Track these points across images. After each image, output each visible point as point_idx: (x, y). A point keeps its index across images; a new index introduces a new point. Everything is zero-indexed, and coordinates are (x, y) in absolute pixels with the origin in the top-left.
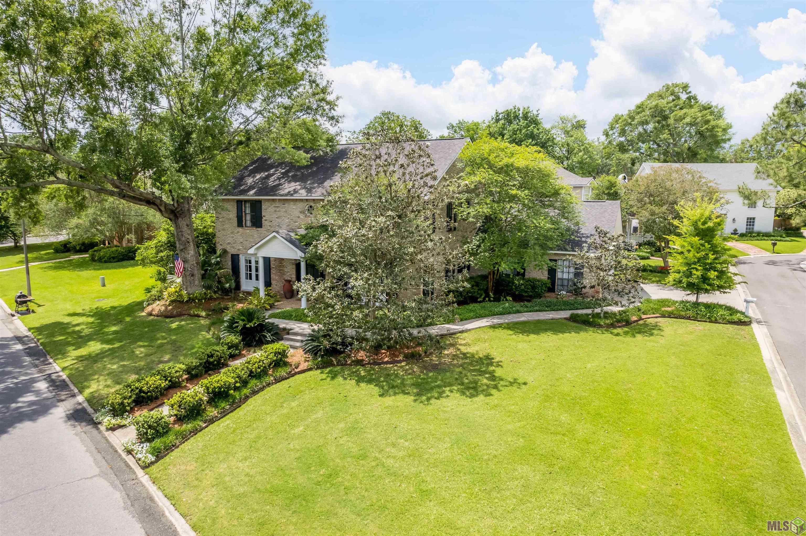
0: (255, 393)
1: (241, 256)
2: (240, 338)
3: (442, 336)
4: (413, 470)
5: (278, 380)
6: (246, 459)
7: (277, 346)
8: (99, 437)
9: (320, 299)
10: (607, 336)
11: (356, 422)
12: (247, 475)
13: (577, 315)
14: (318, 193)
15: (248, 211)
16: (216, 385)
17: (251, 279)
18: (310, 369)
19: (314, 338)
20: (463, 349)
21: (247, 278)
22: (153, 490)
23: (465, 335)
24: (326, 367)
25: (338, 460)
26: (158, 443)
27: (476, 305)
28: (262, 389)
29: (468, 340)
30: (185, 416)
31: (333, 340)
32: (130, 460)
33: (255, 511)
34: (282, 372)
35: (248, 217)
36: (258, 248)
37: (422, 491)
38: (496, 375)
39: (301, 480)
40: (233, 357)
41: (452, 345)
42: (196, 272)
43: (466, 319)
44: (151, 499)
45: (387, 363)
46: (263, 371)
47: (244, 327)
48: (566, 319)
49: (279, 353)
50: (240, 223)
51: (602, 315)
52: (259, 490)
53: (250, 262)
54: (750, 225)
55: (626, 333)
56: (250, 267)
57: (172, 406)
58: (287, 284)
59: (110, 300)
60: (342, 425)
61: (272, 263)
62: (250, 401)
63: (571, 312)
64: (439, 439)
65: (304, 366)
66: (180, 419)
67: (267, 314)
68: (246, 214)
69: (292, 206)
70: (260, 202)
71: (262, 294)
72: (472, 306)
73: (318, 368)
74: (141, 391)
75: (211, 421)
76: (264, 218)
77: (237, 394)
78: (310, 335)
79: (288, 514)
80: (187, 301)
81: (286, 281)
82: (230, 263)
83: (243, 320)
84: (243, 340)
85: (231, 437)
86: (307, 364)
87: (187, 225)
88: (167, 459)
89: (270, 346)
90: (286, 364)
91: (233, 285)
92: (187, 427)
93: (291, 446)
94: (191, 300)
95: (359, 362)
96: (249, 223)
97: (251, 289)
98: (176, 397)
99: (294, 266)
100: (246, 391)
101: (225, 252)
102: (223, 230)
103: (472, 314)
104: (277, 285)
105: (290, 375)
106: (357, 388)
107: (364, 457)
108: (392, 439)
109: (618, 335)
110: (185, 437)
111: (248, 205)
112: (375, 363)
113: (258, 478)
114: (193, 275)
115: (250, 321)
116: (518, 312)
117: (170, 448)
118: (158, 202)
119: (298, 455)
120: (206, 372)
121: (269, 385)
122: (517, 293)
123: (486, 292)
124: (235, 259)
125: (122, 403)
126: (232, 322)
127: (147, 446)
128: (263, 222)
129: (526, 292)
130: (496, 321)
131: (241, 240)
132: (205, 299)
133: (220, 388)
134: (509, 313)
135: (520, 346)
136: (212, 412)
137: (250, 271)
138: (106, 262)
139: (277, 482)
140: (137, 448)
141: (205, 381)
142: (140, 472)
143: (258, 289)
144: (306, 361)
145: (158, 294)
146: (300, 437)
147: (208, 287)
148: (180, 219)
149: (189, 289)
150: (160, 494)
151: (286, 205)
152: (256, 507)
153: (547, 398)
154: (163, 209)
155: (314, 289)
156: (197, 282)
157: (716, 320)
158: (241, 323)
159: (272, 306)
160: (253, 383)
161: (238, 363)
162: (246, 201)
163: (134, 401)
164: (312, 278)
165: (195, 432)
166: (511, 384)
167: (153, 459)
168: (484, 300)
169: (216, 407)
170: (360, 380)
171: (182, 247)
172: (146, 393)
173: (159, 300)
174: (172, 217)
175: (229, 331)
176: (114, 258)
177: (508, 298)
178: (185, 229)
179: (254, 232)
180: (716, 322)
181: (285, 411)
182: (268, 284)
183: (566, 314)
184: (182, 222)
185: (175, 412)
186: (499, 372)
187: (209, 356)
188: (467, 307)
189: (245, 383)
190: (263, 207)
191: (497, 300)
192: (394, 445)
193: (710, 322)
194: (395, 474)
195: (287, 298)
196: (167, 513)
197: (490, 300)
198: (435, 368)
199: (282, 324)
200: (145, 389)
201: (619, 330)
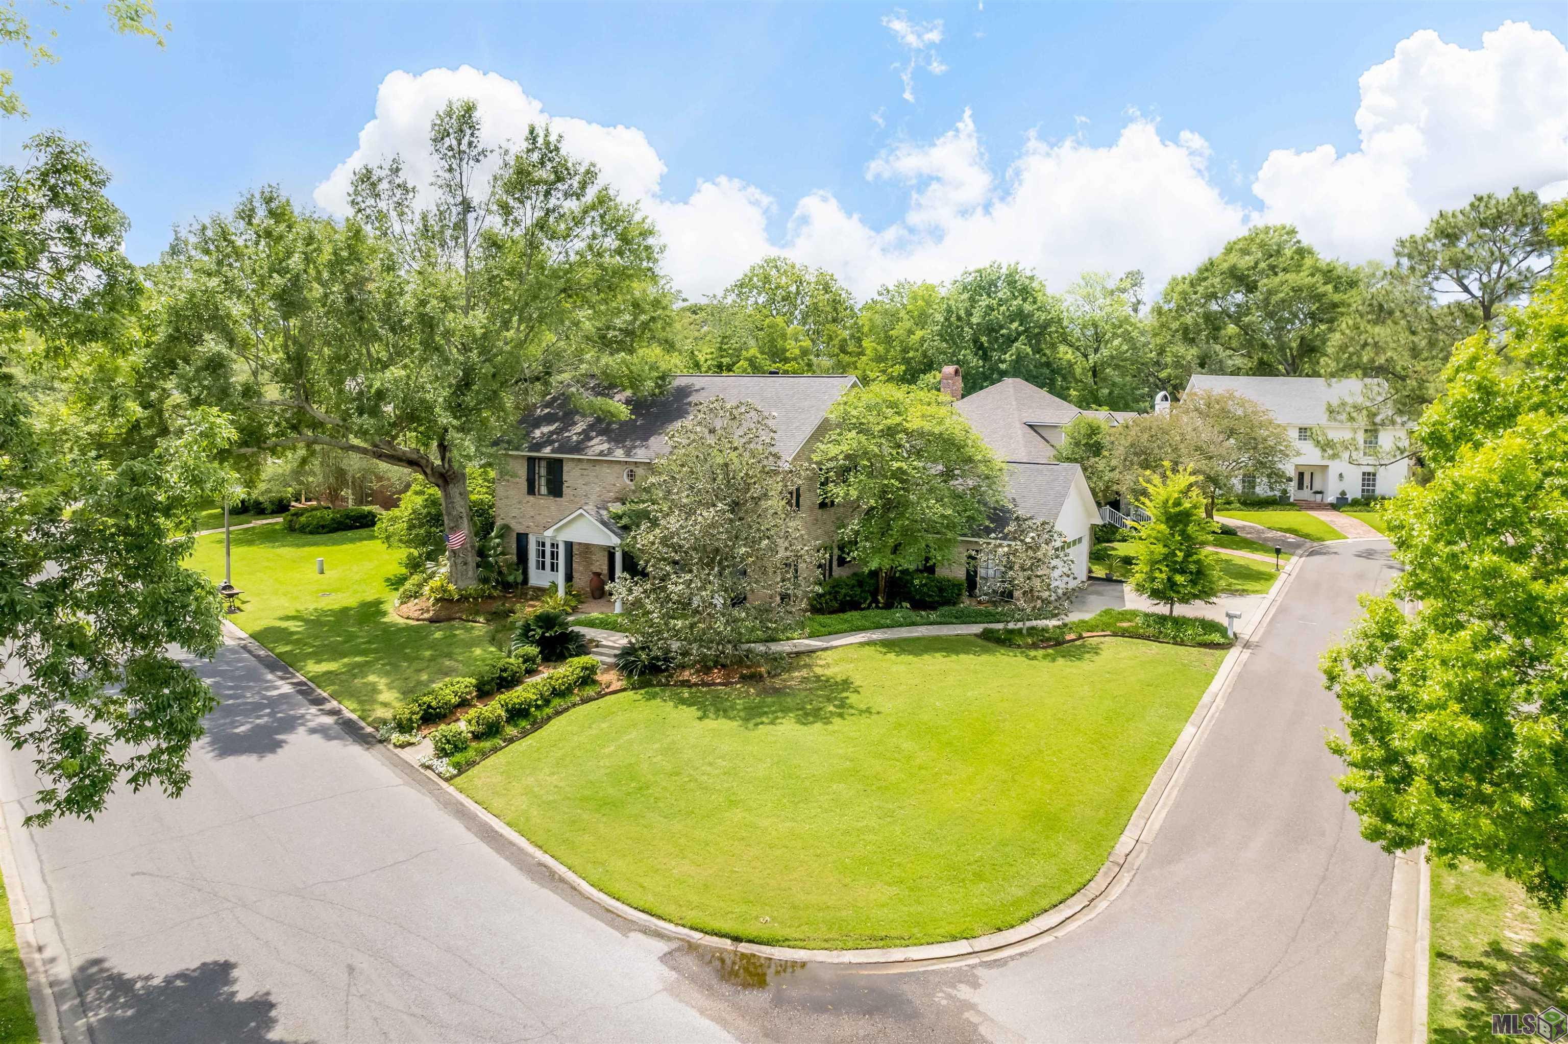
0: (558, 713)
1: (530, 536)
2: (538, 650)
3: (798, 654)
4: (726, 785)
5: (585, 701)
6: (553, 774)
7: (584, 660)
8: (388, 753)
9: (638, 603)
10: (1021, 659)
11: (674, 742)
12: (556, 786)
13: (991, 631)
14: (641, 454)
15: (543, 472)
16: (516, 701)
17: (543, 568)
18: (624, 690)
19: (628, 651)
20: (818, 671)
21: (538, 568)
22: (461, 798)
23: (829, 652)
24: (643, 688)
25: (650, 776)
26: (459, 757)
27: (856, 614)
28: (567, 709)
29: (830, 660)
30: (483, 734)
31: (652, 654)
32: (429, 773)
33: (565, 813)
34: (590, 691)
35: (543, 481)
36: (558, 530)
37: (731, 801)
38: (848, 701)
39: (611, 791)
40: (530, 672)
41: (806, 666)
42: (470, 559)
43: (836, 633)
44: (462, 804)
45: (720, 684)
46: (567, 688)
47: (543, 636)
48: (976, 635)
49: (587, 669)
50: (531, 490)
51: (1024, 631)
52: (569, 798)
53: (543, 545)
54: (1368, 485)
55: (1045, 657)
56: (543, 552)
57: (469, 722)
58: (596, 578)
59: (340, 595)
60: (657, 746)
61: (575, 548)
62: (552, 722)
63: (986, 625)
64: (760, 760)
65: (616, 686)
66: (477, 737)
67: (570, 619)
68: (540, 477)
69: (606, 470)
70: (560, 461)
71: (561, 593)
72: (848, 615)
73: (634, 689)
74: (429, 706)
75: (511, 741)
76: (565, 485)
77: (538, 713)
78: (624, 648)
79: (597, 816)
80: (458, 600)
81: (595, 573)
82: (514, 546)
83: (541, 627)
84: (540, 652)
85: (535, 755)
86: (620, 683)
87: (461, 494)
88: (470, 773)
89: (576, 660)
90: (594, 682)
91: (520, 579)
92: (487, 745)
93: (601, 764)
94: (464, 599)
95: (686, 684)
96: (544, 490)
97: (546, 584)
98: (472, 713)
99: (606, 554)
100: (548, 711)
101: (506, 528)
102: (507, 498)
103: (845, 626)
104: (582, 580)
105: (600, 696)
106: (676, 711)
107: (678, 774)
108: (710, 759)
109: (1034, 658)
110: (485, 755)
111: (543, 464)
112: (704, 684)
113: (567, 789)
114: (465, 564)
115: (549, 629)
116: (914, 624)
117: (471, 764)
118: (423, 462)
119: (608, 771)
120: (498, 690)
121: (574, 705)
122: (918, 597)
123: (874, 594)
124: (522, 540)
125: (410, 720)
126: (527, 628)
127: (445, 760)
128: (564, 489)
129: (930, 596)
130: (877, 635)
131: (532, 514)
132: (482, 597)
133: (521, 704)
134: (901, 625)
135: (894, 669)
136: (510, 731)
137: (543, 557)
138: (311, 533)
139: (587, 793)
140: (436, 763)
141: (503, 696)
142: (444, 785)
143: (554, 586)
144: (619, 680)
145: (414, 589)
146: (610, 756)
147: (485, 581)
148: (451, 486)
149: (459, 583)
150: (470, 801)
151: (597, 468)
152: (566, 810)
153: (899, 726)
154: (428, 471)
155: (630, 591)
156: (470, 573)
157: (1182, 641)
158: (540, 631)
159: (575, 610)
160: (556, 702)
161: (537, 679)
162: (540, 459)
163: (421, 718)
164: (628, 576)
165: (495, 750)
166: (861, 712)
167: (455, 772)
168: (869, 607)
169: (516, 726)
170: (683, 701)
171: (452, 525)
172: (435, 709)
173: (416, 597)
174: (440, 482)
175: (522, 641)
176: (323, 527)
177: (904, 604)
178: (458, 499)
179: (551, 503)
180: (1182, 643)
181: (594, 732)
182: (569, 578)
183: (977, 629)
184: (454, 490)
185: (473, 729)
186: (853, 699)
187: (502, 671)
188: (841, 615)
189: (547, 702)
190: (565, 468)
191: (888, 606)
192: (710, 764)
193: (1176, 643)
194: (706, 788)
195: (595, 598)
196: (480, 814)
197: (877, 607)
198: (777, 691)
199: (589, 633)
200: (434, 704)
201: (1040, 653)
